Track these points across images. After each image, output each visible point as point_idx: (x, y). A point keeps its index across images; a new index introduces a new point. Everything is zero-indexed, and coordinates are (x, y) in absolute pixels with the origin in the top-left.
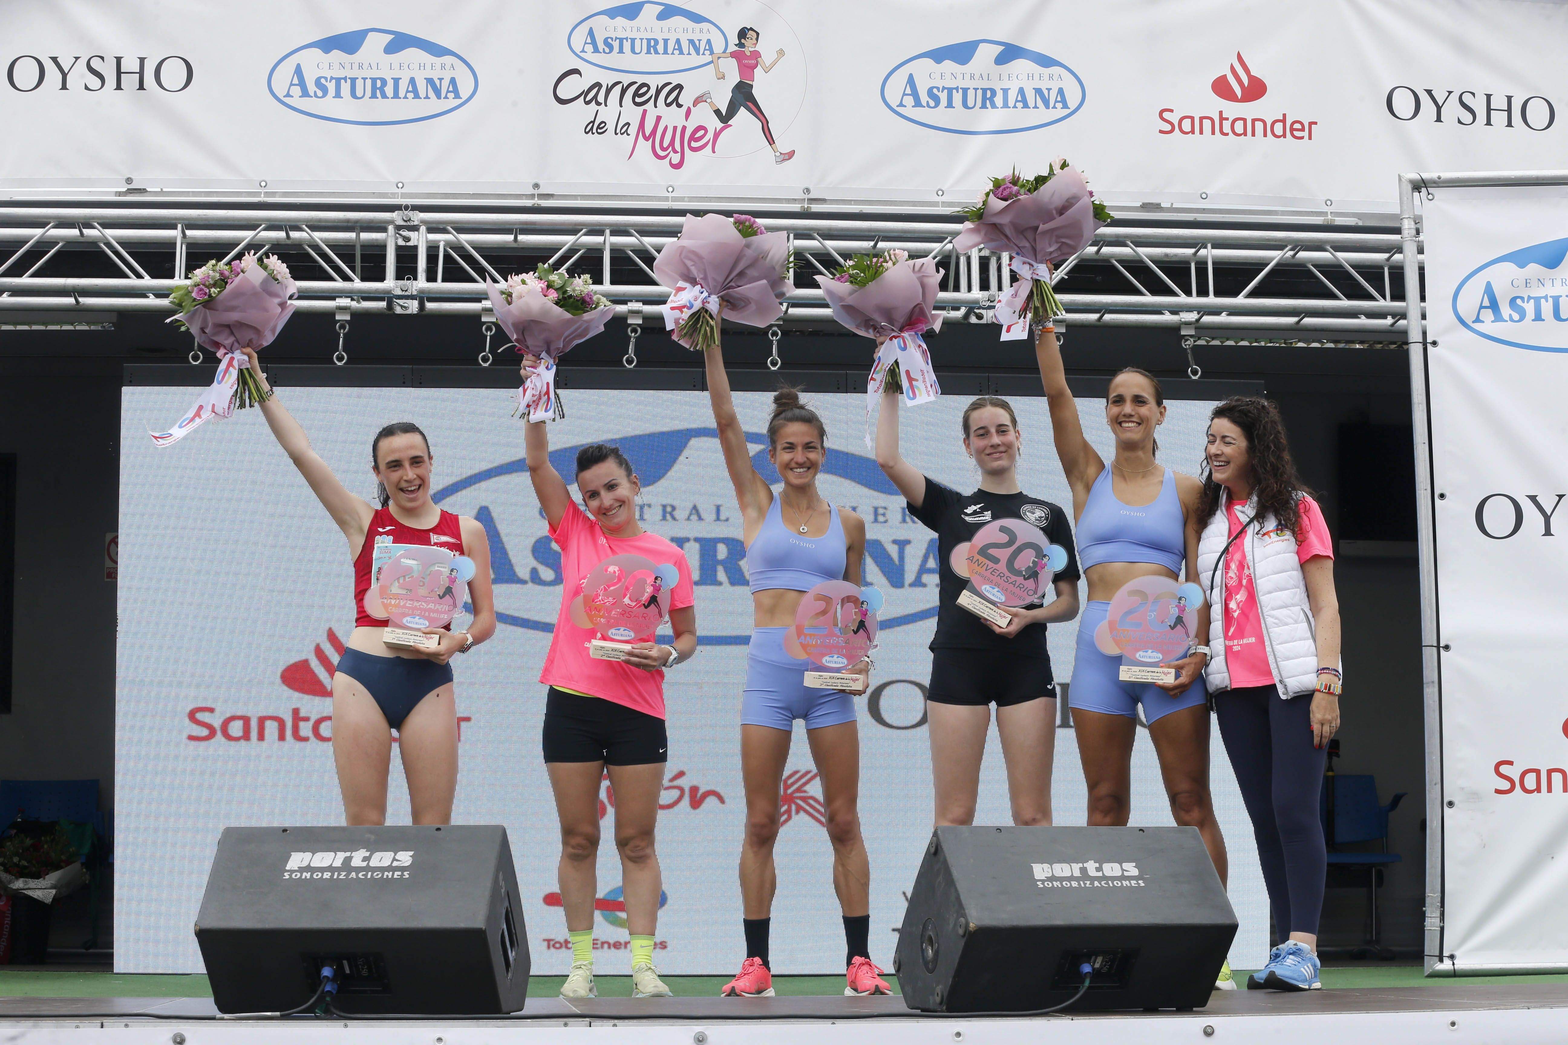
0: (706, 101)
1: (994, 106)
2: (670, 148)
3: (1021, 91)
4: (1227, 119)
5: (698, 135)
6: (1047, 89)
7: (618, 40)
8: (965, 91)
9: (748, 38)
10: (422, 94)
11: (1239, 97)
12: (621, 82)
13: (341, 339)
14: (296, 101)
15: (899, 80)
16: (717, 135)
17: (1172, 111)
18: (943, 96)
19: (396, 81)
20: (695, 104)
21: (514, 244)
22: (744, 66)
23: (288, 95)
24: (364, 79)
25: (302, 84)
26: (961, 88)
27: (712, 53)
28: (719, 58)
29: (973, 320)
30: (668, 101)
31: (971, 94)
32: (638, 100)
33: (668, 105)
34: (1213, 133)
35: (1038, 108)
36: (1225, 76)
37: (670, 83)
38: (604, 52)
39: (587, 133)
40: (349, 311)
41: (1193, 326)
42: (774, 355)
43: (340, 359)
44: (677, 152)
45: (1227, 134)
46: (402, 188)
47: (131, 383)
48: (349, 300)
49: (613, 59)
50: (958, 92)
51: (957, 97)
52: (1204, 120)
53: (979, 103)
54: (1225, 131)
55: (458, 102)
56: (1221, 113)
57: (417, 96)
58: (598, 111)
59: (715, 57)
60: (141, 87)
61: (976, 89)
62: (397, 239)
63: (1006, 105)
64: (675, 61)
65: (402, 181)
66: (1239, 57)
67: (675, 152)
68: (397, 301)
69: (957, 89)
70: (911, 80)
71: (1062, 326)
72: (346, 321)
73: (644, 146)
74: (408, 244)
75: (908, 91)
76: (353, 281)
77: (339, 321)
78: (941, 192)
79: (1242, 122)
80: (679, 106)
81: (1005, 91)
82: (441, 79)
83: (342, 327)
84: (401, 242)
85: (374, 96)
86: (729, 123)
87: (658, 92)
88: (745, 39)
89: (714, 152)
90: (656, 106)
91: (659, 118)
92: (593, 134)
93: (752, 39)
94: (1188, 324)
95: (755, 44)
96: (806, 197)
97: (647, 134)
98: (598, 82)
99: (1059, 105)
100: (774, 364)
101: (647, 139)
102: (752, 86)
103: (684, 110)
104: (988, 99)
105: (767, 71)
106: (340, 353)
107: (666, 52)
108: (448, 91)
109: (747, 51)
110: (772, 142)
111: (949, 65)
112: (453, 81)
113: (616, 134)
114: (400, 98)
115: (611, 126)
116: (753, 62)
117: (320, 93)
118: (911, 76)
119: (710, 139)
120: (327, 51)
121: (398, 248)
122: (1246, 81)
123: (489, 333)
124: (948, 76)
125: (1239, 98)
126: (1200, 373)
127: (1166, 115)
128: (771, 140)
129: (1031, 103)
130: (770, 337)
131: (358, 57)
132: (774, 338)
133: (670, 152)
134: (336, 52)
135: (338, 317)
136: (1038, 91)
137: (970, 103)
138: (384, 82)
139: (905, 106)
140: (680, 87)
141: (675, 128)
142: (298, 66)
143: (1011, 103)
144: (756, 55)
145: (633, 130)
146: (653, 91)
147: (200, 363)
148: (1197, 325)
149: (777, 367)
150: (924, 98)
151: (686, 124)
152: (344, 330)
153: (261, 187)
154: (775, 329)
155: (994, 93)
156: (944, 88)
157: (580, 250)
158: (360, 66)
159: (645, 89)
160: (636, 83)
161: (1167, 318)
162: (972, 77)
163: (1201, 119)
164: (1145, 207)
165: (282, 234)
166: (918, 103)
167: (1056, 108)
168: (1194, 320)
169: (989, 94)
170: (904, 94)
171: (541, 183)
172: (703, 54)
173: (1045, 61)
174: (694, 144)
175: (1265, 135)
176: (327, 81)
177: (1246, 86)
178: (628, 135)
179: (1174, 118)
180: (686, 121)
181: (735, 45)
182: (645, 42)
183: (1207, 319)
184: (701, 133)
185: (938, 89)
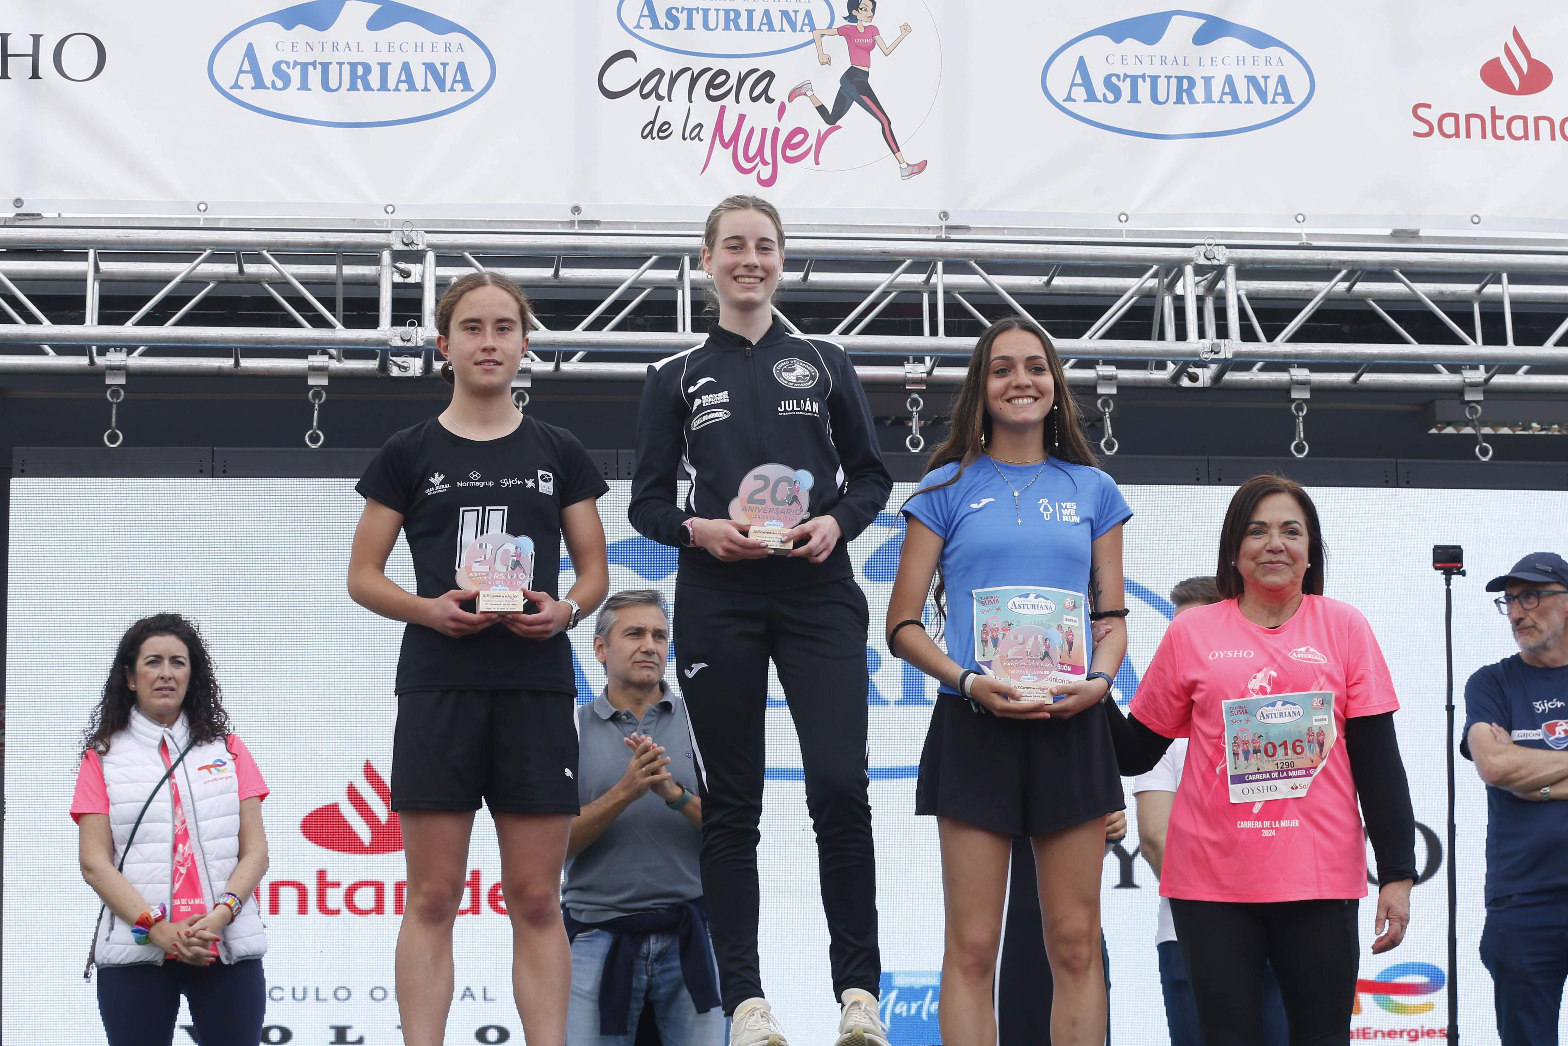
0: (805, 94)
1: (1192, 100)
2: (758, 159)
3: (1229, 80)
4: (1501, 117)
5: (795, 141)
6: (1263, 77)
7: (685, 12)
8: (1154, 79)
9: (861, 9)
10: (419, 84)
11: (1517, 87)
12: (691, 69)
13: (316, 412)
14: (248, 94)
15: (1066, 64)
16: (821, 140)
17: (1428, 106)
18: (1125, 87)
19: (384, 67)
20: (792, 96)
21: (555, 280)
22: (858, 46)
23: (236, 86)
24: (341, 64)
25: (255, 71)
26: (1148, 76)
27: (813, 29)
28: (822, 36)
29: (1185, 382)
30: (754, 95)
31: (1162, 84)
32: (713, 92)
33: (755, 99)
34: (1484, 136)
35: (1252, 103)
36: (1498, 59)
37: (756, 70)
38: (667, 27)
39: (644, 137)
40: (327, 373)
41: (1481, 388)
42: (914, 432)
43: (315, 439)
44: (768, 164)
45: (1502, 138)
46: (392, 213)
47: (23, 473)
48: (326, 358)
49: (679, 38)
50: (1144, 81)
51: (1144, 89)
52: (1471, 119)
53: (1173, 97)
54: (1499, 133)
55: (469, 95)
56: (1493, 109)
57: (412, 87)
58: (659, 107)
59: (817, 34)
60: (35, 75)
61: (1169, 78)
62: (393, 273)
63: (1208, 99)
64: (763, 40)
65: (393, 204)
66: (1516, 34)
67: (765, 163)
68: (394, 359)
69: (1143, 77)
70: (1082, 66)
71: (1305, 389)
72: (322, 386)
73: (721, 155)
74: (407, 281)
75: (1079, 80)
76: (334, 328)
77: (313, 386)
78: (1123, 218)
79: (1522, 121)
80: (770, 100)
81: (1208, 80)
82: (445, 65)
83: (317, 395)
84: (398, 279)
85: (353, 87)
86: (838, 124)
87: (741, 81)
88: (857, 10)
89: (817, 163)
90: (738, 102)
91: (742, 118)
92: (653, 138)
93: (866, 10)
94: (1474, 385)
95: (871, 17)
96: (944, 223)
97: (727, 138)
98: (658, 69)
99: (1280, 99)
100: (915, 444)
101: (726, 146)
102: (867, 74)
103: (776, 105)
104: (1185, 91)
105: (887, 53)
106: (314, 432)
107: (750, 28)
108: (455, 81)
109: (861, 25)
110: (895, 150)
111: (1131, 45)
112: (461, 67)
113: (684, 139)
114: (389, 90)
115: (677, 128)
116: (868, 41)
117: (279, 84)
118: (1081, 61)
119: (812, 146)
120: (289, 26)
121: (395, 286)
122: (1525, 67)
123: (521, 403)
124: (1131, 60)
125: (1517, 89)
126: (1491, 453)
127: (1421, 112)
128: (894, 147)
129: (1242, 96)
130: (909, 407)
131: (333, 33)
132: (914, 409)
133: (757, 164)
134: (301, 28)
135: (311, 382)
136: (1252, 80)
137: (1162, 97)
138: (367, 68)
139: (1075, 101)
140: (770, 75)
141: (764, 131)
142: (250, 46)
143: (1216, 96)
144: (872, 31)
145: (707, 133)
146: (733, 81)
147: (119, 446)
148: (1487, 387)
149: (919, 449)
150: (1100, 89)
151: (779, 125)
152: (320, 400)
153: (200, 211)
154: (915, 396)
155: (1192, 82)
156: (1126, 76)
157: (645, 289)
158: (335, 47)
159: (722, 78)
160: (710, 69)
161: (1445, 378)
162: (1163, 61)
163: (1468, 117)
164: (1397, 235)
165: (232, 269)
166: (1091, 97)
167: (1276, 103)
168: (1482, 380)
169: (1185, 85)
170: (1073, 85)
171: (582, 206)
172: (801, 30)
173: (1260, 40)
174: (790, 153)
175: (1553, 138)
176: (289, 67)
177: (1525, 73)
178: (701, 140)
179: (1432, 116)
180: (780, 121)
181: (844, 18)
182: (722, 14)
183: (1500, 379)
184: (800, 137)
185: (1118, 77)
